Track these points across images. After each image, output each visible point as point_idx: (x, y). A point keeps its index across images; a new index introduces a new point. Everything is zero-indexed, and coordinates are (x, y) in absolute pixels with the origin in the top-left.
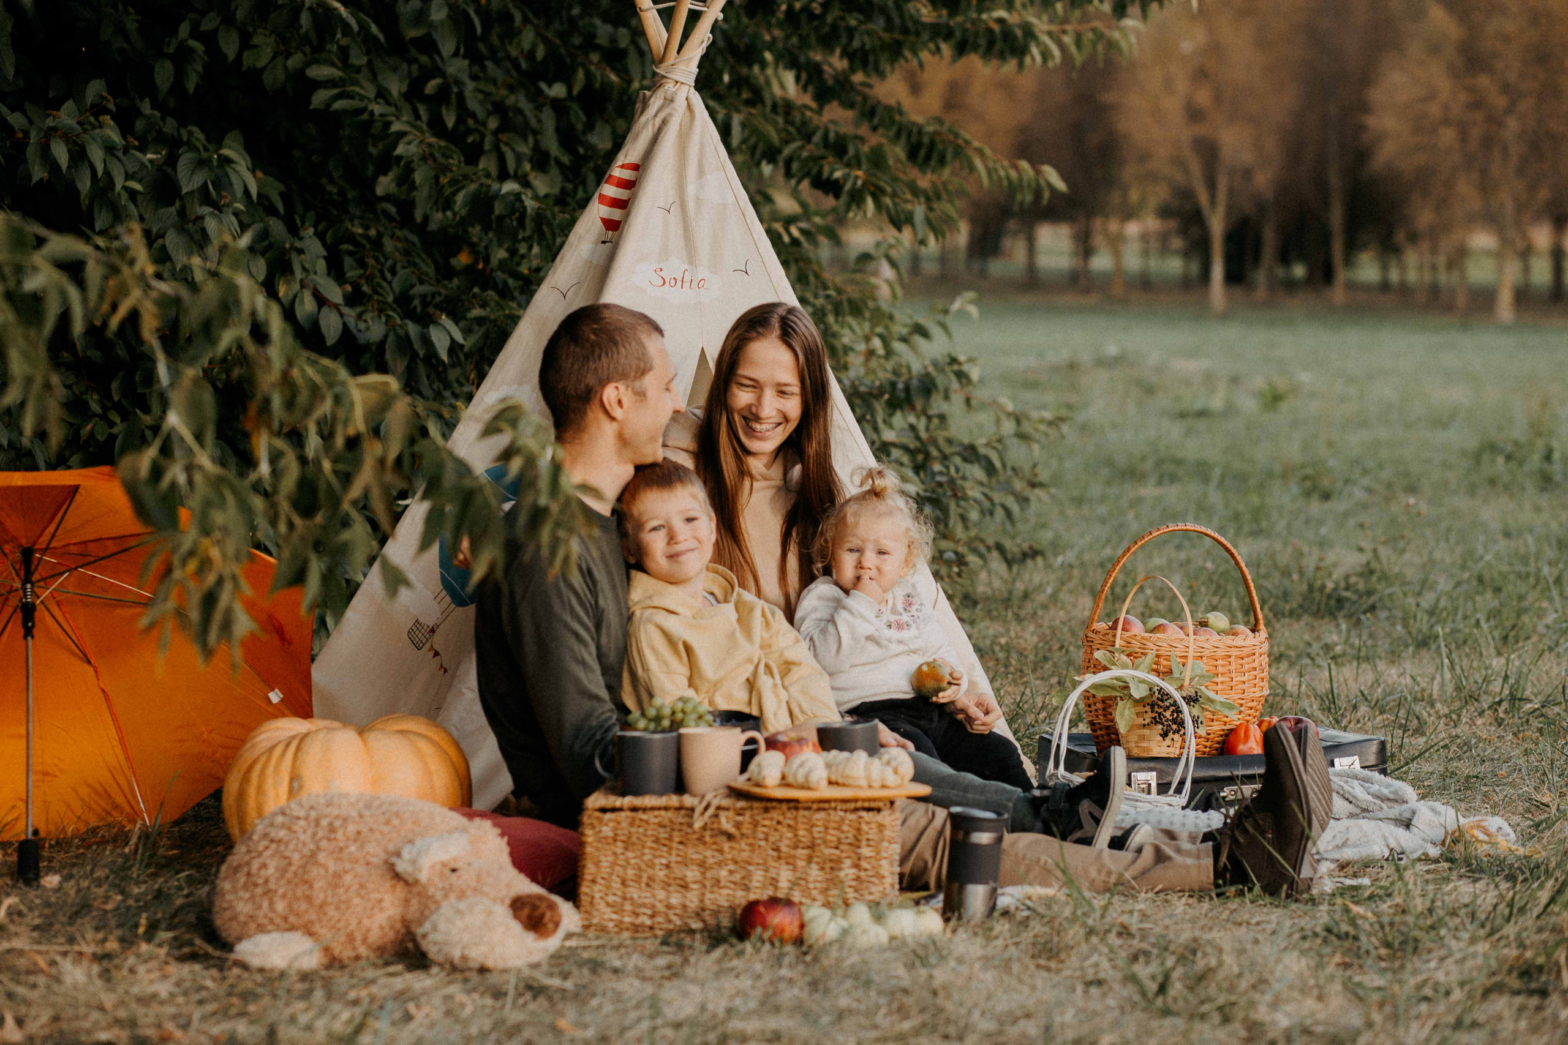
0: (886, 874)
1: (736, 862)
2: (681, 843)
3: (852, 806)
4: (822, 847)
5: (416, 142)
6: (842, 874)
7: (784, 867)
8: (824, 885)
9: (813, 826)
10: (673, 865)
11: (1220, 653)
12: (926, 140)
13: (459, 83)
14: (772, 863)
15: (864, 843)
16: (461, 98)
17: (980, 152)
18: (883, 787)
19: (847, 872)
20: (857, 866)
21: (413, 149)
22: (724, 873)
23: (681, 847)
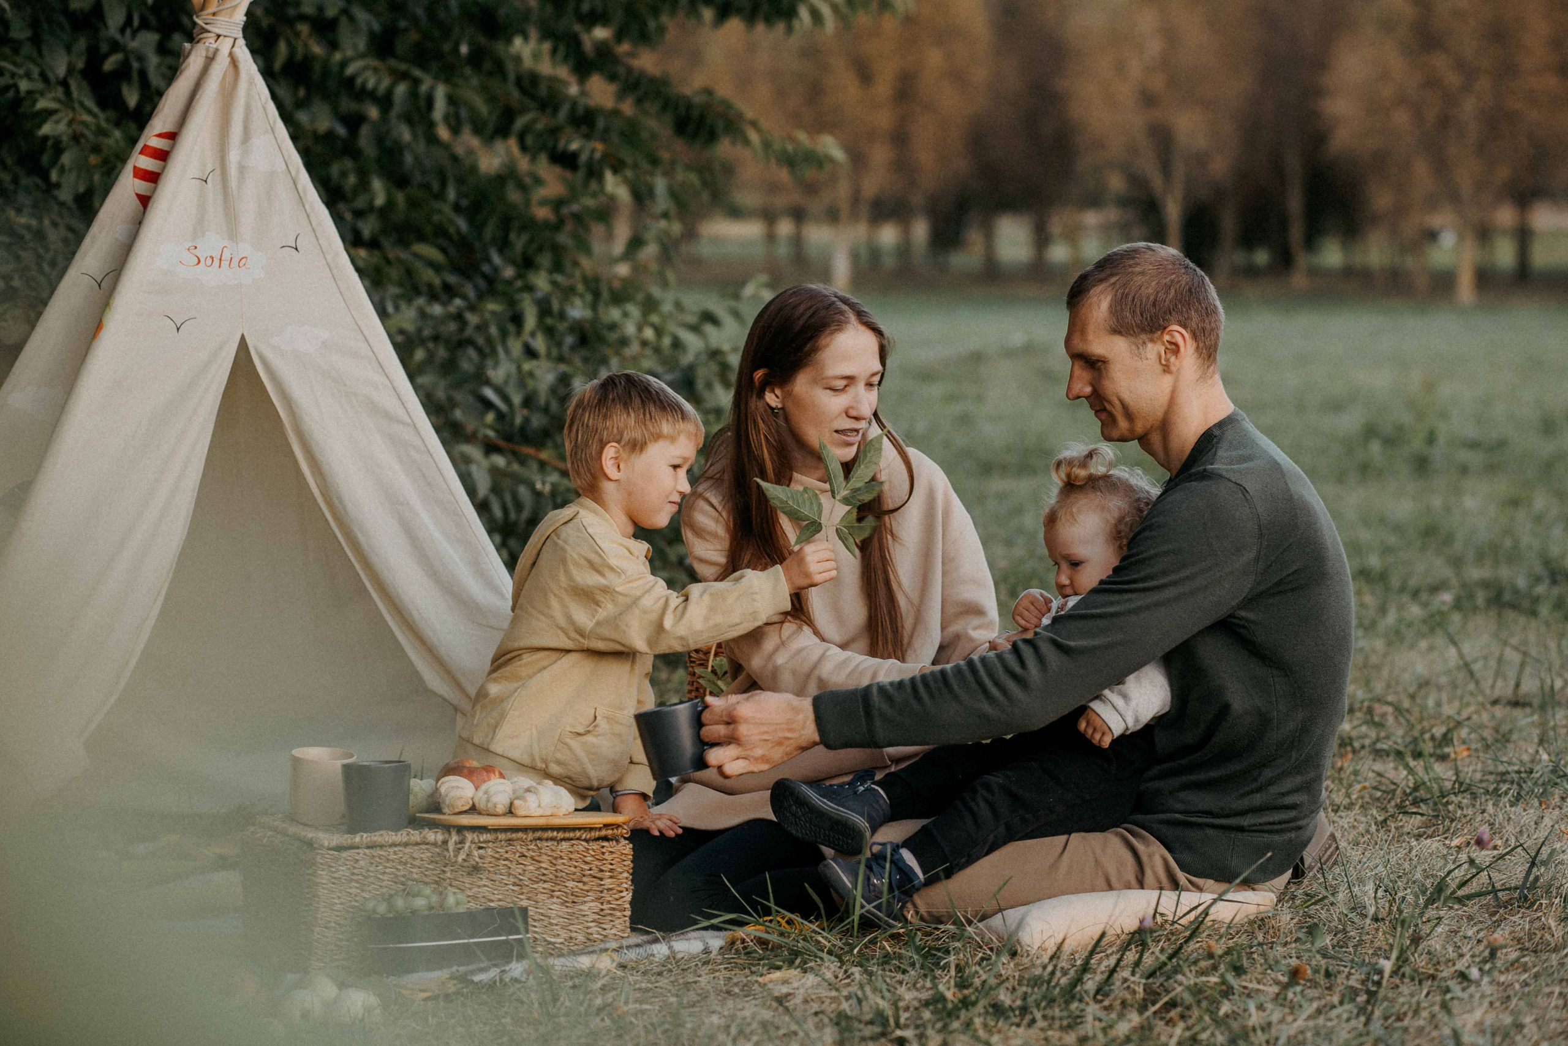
5: (65, 121)
12: (695, 113)
13: (141, 58)
16: (143, 74)
17: (754, 124)
21: (62, 128)
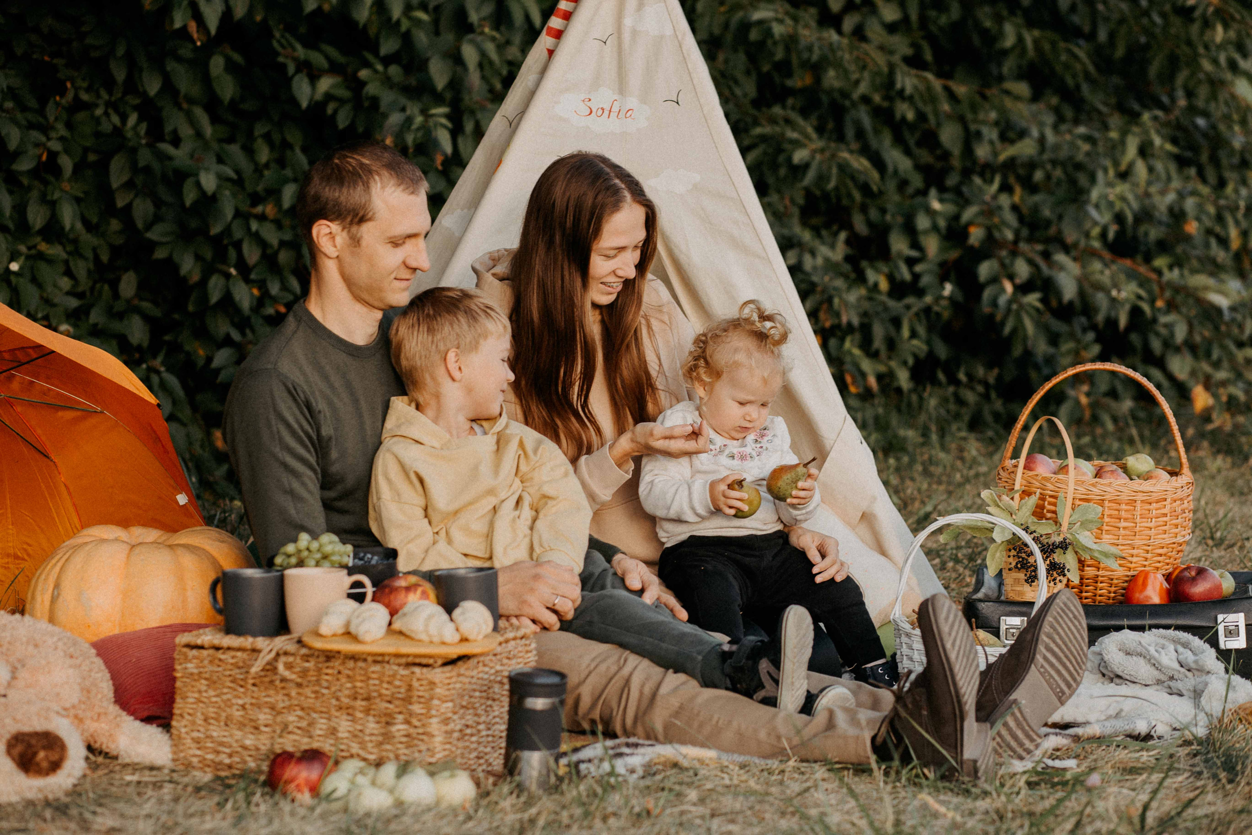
0: (436, 733)
1: (303, 709)
2: (254, 685)
3: (403, 660)
4: (378, 701)
6: (394, 729)
7: (345, 717)
8: (380, 738)
9: (369, 678)
10: (247, 706)
11: (1124, 497)
14: (334, 712)
15: (415, 699)
18: (443, 643)
19: (399, 728)
20: (407, 722)
22: (291, 718)
23: (255, 689)
